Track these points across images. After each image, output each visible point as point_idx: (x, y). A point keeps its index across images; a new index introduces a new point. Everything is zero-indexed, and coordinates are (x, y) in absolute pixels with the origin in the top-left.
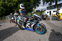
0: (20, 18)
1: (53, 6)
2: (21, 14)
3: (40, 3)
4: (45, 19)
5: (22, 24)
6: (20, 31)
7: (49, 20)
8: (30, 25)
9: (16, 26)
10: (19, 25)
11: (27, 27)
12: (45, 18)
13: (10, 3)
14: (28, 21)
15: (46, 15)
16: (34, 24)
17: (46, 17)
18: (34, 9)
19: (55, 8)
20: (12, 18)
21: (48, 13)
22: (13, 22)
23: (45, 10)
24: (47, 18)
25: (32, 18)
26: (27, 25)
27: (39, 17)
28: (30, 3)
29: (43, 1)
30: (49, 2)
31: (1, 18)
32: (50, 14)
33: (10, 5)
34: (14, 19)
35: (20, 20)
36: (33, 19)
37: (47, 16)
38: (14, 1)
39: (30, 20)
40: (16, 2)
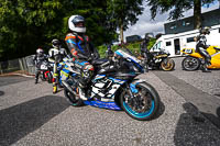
0: (70, 65)
1: (187, 20)
2: (74, 52)
3: (139, 11)
4: (157, 67)
5: (77, 85)
7: (173, 69)
8: (105, 90)
10: (67, 91)
12: (157, 63)
13: (35, 13)
14: (98, 77)
15: (160, 53)
16: (118, 86)
17: (163, 58)
18: (118, 32)
19: (194, 29)
20: (43, 67)
21: (168, 44)
22: (44, 79)
23: (159, 36)
24: (165, 65)
26: (95, 90)
27: (134, 59)
28: (104, 10)
29: (150, 4)
30: (174, 8)
31: (5, 68)
32: (177, 47)
33: (33, 19)
34: (51, 69)
35: (71, 73)
36: (116, 67)
37: (165, 57)
38: (47, 4)
39: (103, 70)
40: (55, 9)
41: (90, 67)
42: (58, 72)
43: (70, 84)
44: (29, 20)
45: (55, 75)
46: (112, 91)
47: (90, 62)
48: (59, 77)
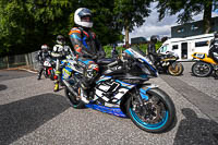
1: (196, 24)
3: (146, 13)
4: (164, 71)
5: (79, 86)
6: (71, 111)
7: (181, 74)
9: (58, 90)
11: (96, 98)
12: (164, 67)
13: (42, 10)
14: (103, 78)
15: (168, 56)
17: (171, 62)
18: (124, 33)
19: (203, 33)
20: (47, 64)
23: (165, 39)
24: (173, 69)
25: (120, 63)
28: (111, 11)
29: (158, 7)
30: (182, 11)
32: (184, 51)
33: (41, 16)
34: (54, 66)
35: (73, 72)
37: (173, 61)
38: (56, 2)
39: (109, 71)
40: (63, 8)
41: (94, 66)
42: (60, 70)
43: (71, 83)
44: (37, 17)
45: (57, 73)
46: (119, 96)
47: (95, 61)
48: (61, 75)
